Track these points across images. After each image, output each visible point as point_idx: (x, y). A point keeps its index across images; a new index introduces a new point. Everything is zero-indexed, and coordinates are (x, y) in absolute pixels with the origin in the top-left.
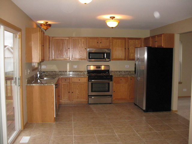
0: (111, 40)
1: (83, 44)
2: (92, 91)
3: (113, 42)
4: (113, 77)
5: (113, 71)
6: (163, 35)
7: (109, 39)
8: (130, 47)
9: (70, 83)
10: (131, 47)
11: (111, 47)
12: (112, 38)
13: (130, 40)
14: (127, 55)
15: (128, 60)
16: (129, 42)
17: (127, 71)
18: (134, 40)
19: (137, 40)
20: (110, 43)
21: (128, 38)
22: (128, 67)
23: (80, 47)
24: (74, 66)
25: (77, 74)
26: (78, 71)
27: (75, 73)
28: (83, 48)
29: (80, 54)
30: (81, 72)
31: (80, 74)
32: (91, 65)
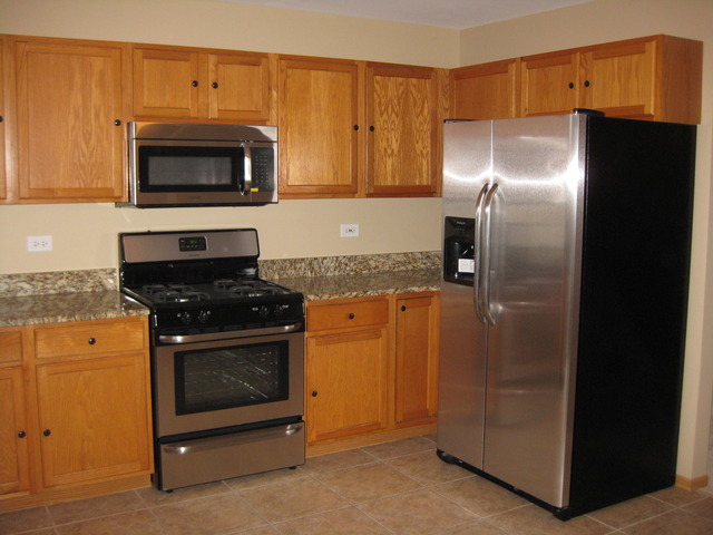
0: (274, 73)
1: (96, 92)
2: (182, 408)
3: (289, 81)
4: (306, 304)
5: (273, 262)
6: (654, 44)
7: (264, 60)
8: (377, 115)
9: (25, 370)
10: (385, 116)
11: (274, 112)
12: (282, 57)
13: (378, 78)
14: (363, 168)
15: (369, 195)
16: (374, 90)
17: (350, 259)
18: (400, 79)
19: (414, 81)
20: (270, 89)
21: (370, 64)
22: (356, 234)
23: (81, 111)
24: (31, 240)
25: (52, 292)
26: (60, 275)
27: (41, 284)
28: (97, 116)
29: (82, 159)
30: (81, 281)
31: (73, 290)
32: (145, 229)
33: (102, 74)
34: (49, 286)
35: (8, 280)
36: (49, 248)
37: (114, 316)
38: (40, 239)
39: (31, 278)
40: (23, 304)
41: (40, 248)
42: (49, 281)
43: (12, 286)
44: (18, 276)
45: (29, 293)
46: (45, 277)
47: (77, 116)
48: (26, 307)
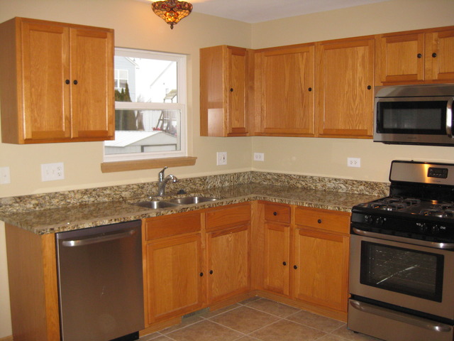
23: (351, 82)
24: (349, 159)
25: (356, 192)
26: (360, 183)
27: (351, 187)
28: (360, 84)
29: (351, 112)
30: (372, 189)
31: (367, 193)
32: (410, 159)
33: (363, 57)
34: (355, 189)
35: (334, 182)
36: (358, 165)
37: (332, 209)
38: (353, 159)
39: (346, 182)
40: (341, 197)
41: (353, 165)
42: (355, 186)
43: (337, 185)
44: (339, 180)
45: (344, 191)
46: (353, 183)
47: (349, 85)
48: (342, 199)
